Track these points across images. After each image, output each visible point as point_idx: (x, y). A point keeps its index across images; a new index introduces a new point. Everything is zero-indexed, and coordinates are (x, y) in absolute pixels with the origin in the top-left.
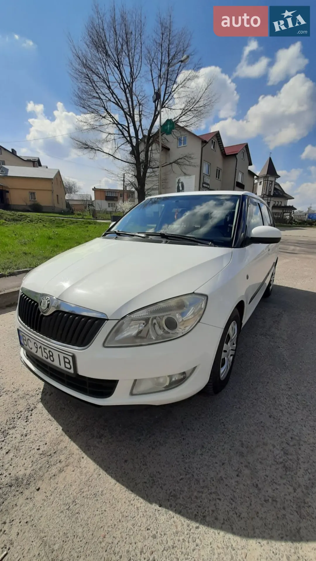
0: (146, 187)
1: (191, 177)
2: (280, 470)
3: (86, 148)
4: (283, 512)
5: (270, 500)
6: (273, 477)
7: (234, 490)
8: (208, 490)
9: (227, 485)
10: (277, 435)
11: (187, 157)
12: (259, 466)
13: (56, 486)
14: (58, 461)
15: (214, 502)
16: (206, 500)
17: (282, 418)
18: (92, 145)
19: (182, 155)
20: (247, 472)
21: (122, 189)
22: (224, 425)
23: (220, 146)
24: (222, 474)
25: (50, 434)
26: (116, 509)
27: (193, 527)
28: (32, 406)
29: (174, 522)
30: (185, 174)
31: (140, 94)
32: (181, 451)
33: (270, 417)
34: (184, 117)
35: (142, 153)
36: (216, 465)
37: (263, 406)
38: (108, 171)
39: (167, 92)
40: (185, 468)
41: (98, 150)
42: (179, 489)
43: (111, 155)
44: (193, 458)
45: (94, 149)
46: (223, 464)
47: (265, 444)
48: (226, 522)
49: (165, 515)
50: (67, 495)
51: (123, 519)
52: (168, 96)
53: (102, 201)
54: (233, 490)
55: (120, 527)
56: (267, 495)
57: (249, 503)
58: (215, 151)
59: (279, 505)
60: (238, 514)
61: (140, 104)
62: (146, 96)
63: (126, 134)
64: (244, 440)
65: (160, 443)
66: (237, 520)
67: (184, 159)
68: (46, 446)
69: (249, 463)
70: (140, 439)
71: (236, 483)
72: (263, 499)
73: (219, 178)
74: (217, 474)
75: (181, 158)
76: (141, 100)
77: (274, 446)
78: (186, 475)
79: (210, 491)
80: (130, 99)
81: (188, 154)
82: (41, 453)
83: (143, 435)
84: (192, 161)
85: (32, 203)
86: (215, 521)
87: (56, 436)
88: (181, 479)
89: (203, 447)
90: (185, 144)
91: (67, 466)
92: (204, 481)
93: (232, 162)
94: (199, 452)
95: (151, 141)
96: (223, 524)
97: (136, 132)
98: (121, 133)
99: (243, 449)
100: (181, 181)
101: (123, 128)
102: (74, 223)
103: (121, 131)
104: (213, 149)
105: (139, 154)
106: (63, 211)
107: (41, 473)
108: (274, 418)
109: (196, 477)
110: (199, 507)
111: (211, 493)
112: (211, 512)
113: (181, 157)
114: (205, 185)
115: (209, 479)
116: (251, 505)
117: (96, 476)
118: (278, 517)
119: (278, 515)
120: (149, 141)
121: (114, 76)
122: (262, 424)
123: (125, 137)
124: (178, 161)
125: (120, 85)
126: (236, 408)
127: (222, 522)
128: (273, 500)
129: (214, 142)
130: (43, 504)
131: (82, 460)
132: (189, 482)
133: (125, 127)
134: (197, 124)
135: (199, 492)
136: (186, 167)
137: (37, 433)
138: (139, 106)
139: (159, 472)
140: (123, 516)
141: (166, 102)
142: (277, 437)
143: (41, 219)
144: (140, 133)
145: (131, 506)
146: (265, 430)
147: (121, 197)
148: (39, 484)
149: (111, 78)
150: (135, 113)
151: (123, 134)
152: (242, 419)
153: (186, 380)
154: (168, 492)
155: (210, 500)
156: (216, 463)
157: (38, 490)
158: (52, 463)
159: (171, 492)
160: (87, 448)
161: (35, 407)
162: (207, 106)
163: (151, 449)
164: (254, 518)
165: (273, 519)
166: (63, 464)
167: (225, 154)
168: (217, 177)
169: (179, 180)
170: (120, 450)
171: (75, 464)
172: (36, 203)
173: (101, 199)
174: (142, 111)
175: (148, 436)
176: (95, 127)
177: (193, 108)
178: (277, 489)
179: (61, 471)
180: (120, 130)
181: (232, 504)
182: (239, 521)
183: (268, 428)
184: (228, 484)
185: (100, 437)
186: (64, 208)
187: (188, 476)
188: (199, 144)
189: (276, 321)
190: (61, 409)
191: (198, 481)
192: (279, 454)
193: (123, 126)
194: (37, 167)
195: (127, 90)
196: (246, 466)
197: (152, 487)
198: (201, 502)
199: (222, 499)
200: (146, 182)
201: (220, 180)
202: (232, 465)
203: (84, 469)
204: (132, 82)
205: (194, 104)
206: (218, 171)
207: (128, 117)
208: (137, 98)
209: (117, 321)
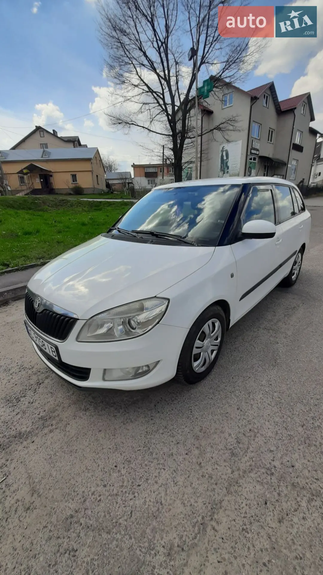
0: (183, 161)
1: (237, 143)
2: (227, 454)
3: (120, 123)
4: (214, 486)
5: (207, 476)
6: (218, 460)
7: (179, 464)
8: (158, 461)
9: (174, 460)
10: (238, 425)
11: (231, 121)
12: (209, 449)
13: (46, 441)
14: (50, 425)
15: (159, 471)
16: (153, 468)
17: (250, 412)
18: (126, 119)
19: (224, 119)
20: (197, 452)
21: (162, 163)
22: (191, 412)
23: (274, 101)
24: (174, 451)
25: (49, 404)
26: (83, 463)
27: (136, 484)
28: (41, 381)
29: (123, 479)
30: (228, 141)
31: (177, 50)
32: (147, 429)
33: (238, 409)
34: (227, 71)
35: (178, 122)
36: (171, 443)
37: (235, 398)
38: (143, 146)
39: (207, 44)
40: (145, 442)
41: (133, 124)
42: (135, 457)
43: (146, 128)
44: (155, 435)
45: (128, 123)
46: (178, 443)
47: (222, 432)
48: (163, 486)
49: (118, 473)
50: (52, 449)
51: (86, 471)
52: (208, 48)
53: (142, 178)
54: (177, 464)
55: (83, 476)
56: (205, 472)
57: (187, 476)
58: (268, 108)
59: (213, 481)
60: (175, 482)
61: (177, 63)
62: (183, 52)
63: (161, 102)
64: (204, 426)
65: (131, 420)
66: (172, 486)
67: (227, 123)
68: (44, 412)
69: (201, 446)
70: (116, 416)
71: (183, 460)
72: (201, 474)
73: (271, 141)
74: (170, 450)
75: (224, 123)
76: (178, 58)
77: (230, 435)
78: (144, 447)
79: (159, 462)
80: (164, 59)
81: (232, 116)
82: (40, 417)
83: (119, 412)
84: (236, 124)
85: (74, 185)
86: (155, 484)
87: (53, 406)
88: (140, 450)
89: (166, 427)
90: (232, 104)
91: (56, 429)
92: (157, 454)
93: (288, 120)
94: (161, 431)
95: (189, 106)
96: (161, 486)
97: (172, 98)
98: (156, 101)
99: (200, 433)
100: (226, 148)
101: (158, 95)
102: (111, 204)
103: (156, 99)
104: (265, 105)
105: (175, 124)
106: (103, 192)
107: (37, 432)
108: (241, 410)
109: (151, 450)
110: (146, 472)
111: (159, 464)
112: (154, 477)
113: (224, 121)
114: (253, 151)
115: (161, 453)
116: (189, 477)
117: (75, 439)
118: (208, 489)
119: (209, 488)
120: (187, 108)
121: (146, 34)
122: (227, 415)
123: (160, 105)
124: (221, 126)
125: (153, 43)
126: (209, 398)
127: (160, 485)
128: (209, 477)
129: (267, 97)
130: (34, 452)
131: (68, 426)
132: (144, 453)
133: (159, 94)
134: (242, 78)
135: (149, 461)
136: (229, 133)
137: (40, 402)
138: (176, 65)
139: (123, 442)
140: (86, 469)
141: (206, 56)
142: (237, 427)
143: (80, 203)
144: (177, 98)
145: (94, 463)
146: (227, 420)
147: (161, 172)
148: (34, 438)
149: (143, 37)
150: (171, 74)
151: (158, 102)
152: (210, 408)
153: (150, 372)
154: (125, 458)
155: (156, 469)
156: (172, 442)
157: (33, 442)
158: (46, 425)
159: (127, 458)
160: (74, 417)
161: (43, 382)
162: (255, 54)
163: (123, 424)
164: (187, 486)
165: (203, 490)
166: (54, 427)
167: (281, 110)
168: (268, 140)
169: (223, 148)
170: (98, 422)
171: (62, 428)
172: (77, 185)
173: (140, 176)
174: (178, 71)
175: (123, 414)
176: (129, 98)
177: (237, 59)
178: (216, 469)
179: (51, 431)
180: (155, 97)
181: (173, 474)
182: (174, 486)
183: (232, 419)
184: (177, 460)
185: (85, 411)
186: (105, 188)
187: (145, 448)
188: (248, 101)
189: (288, 314)
190: (62, 385)
191: (152, 453)
192: (232, 442)
193: (157, 93)
194: (77, 147)
195: (162, 49)
196: (197, 448)
197: (114, 453)
198: (148, 469)
199: (167, 470)
200: (183, 155)
201: (273, 144)
202: (186, 445)
203: (67, 433)
204: (168, 37)
205: (239, 54)
206: (271, 133)
207: (163, 81)
208: (174, 56)
209: (86, 321)
